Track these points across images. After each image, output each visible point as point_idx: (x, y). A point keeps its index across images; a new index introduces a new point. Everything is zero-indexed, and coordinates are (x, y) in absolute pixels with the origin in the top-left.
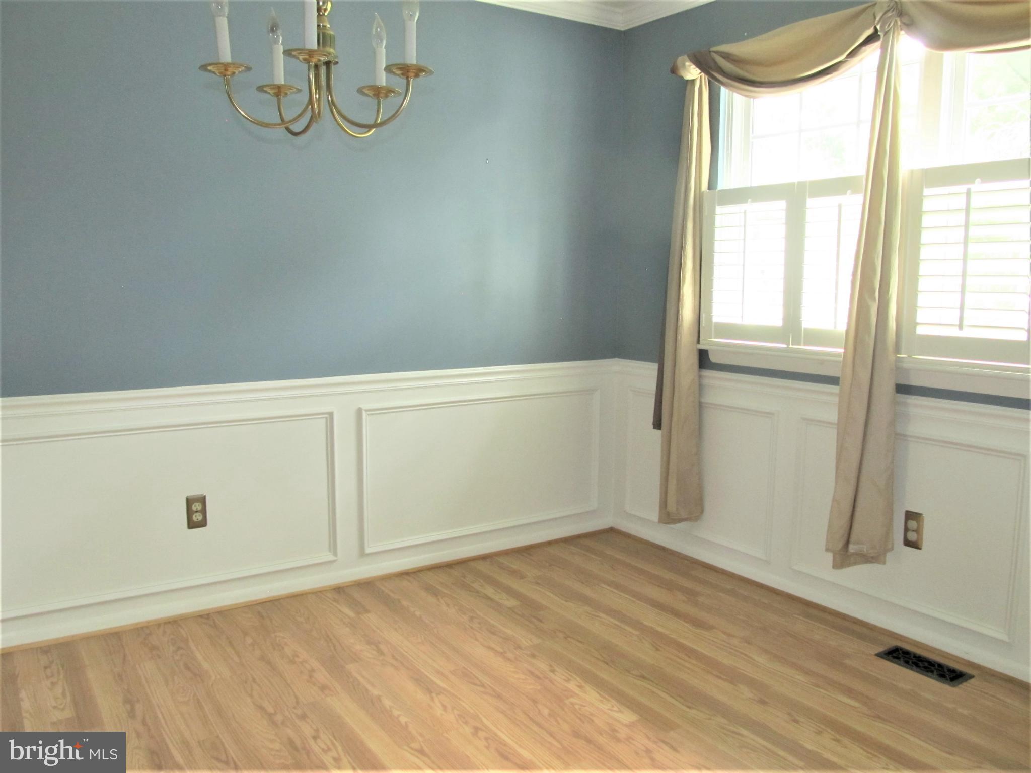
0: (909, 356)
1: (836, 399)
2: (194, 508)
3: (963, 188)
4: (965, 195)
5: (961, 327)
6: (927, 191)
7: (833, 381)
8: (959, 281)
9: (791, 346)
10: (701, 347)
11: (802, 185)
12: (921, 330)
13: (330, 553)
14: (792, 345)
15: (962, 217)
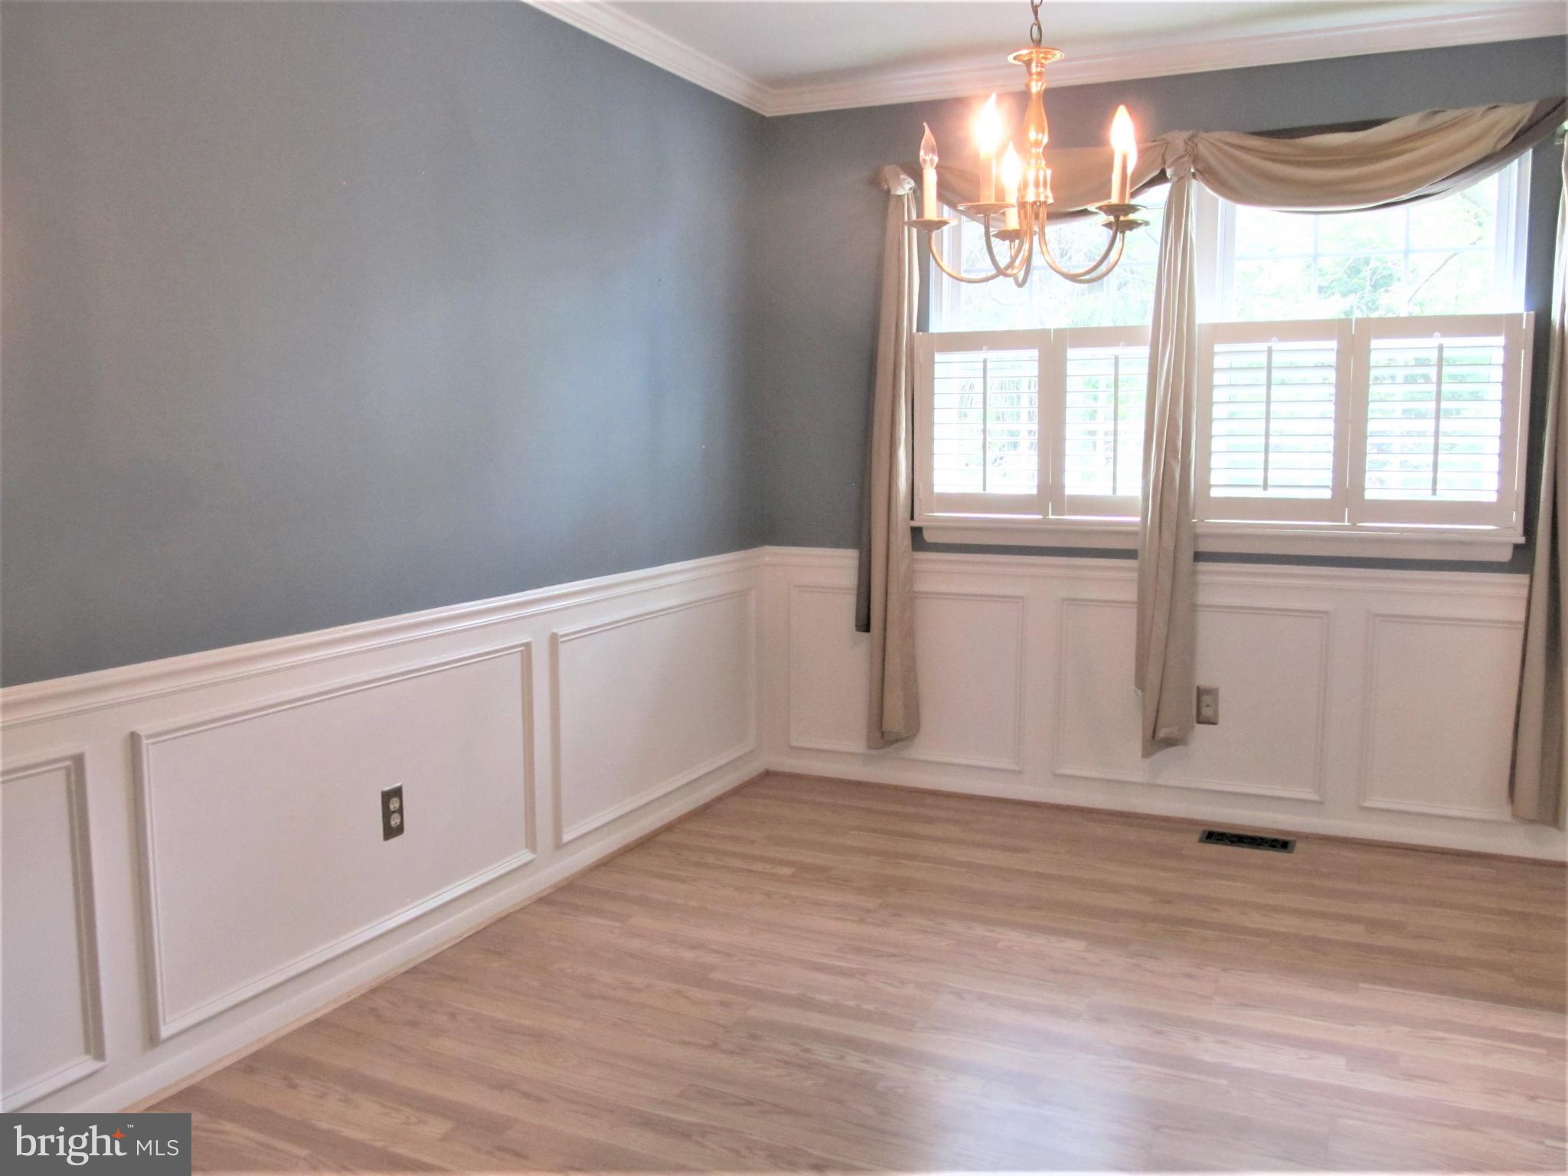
0: (1203, 521)
1: (1135, 575)
2: (392, 807)
3: (1264, 346)
4: (1266, 353)
5: (1265, 487)
6: (1218, 348)
7: (1131, 554)
8: (1262, 440)
9: (1051, 517)
10: (915, 524)
11: (1060, 333)
12: (1215, 493)
13: (527, 850)
14: (1053, 514)
15: (1263, 375)
